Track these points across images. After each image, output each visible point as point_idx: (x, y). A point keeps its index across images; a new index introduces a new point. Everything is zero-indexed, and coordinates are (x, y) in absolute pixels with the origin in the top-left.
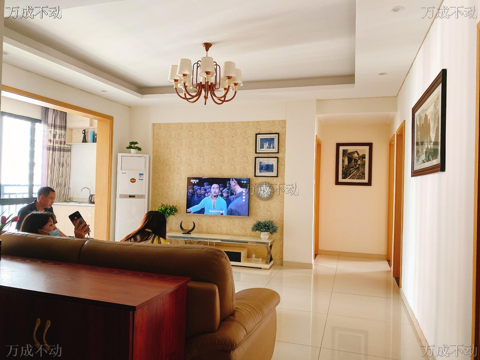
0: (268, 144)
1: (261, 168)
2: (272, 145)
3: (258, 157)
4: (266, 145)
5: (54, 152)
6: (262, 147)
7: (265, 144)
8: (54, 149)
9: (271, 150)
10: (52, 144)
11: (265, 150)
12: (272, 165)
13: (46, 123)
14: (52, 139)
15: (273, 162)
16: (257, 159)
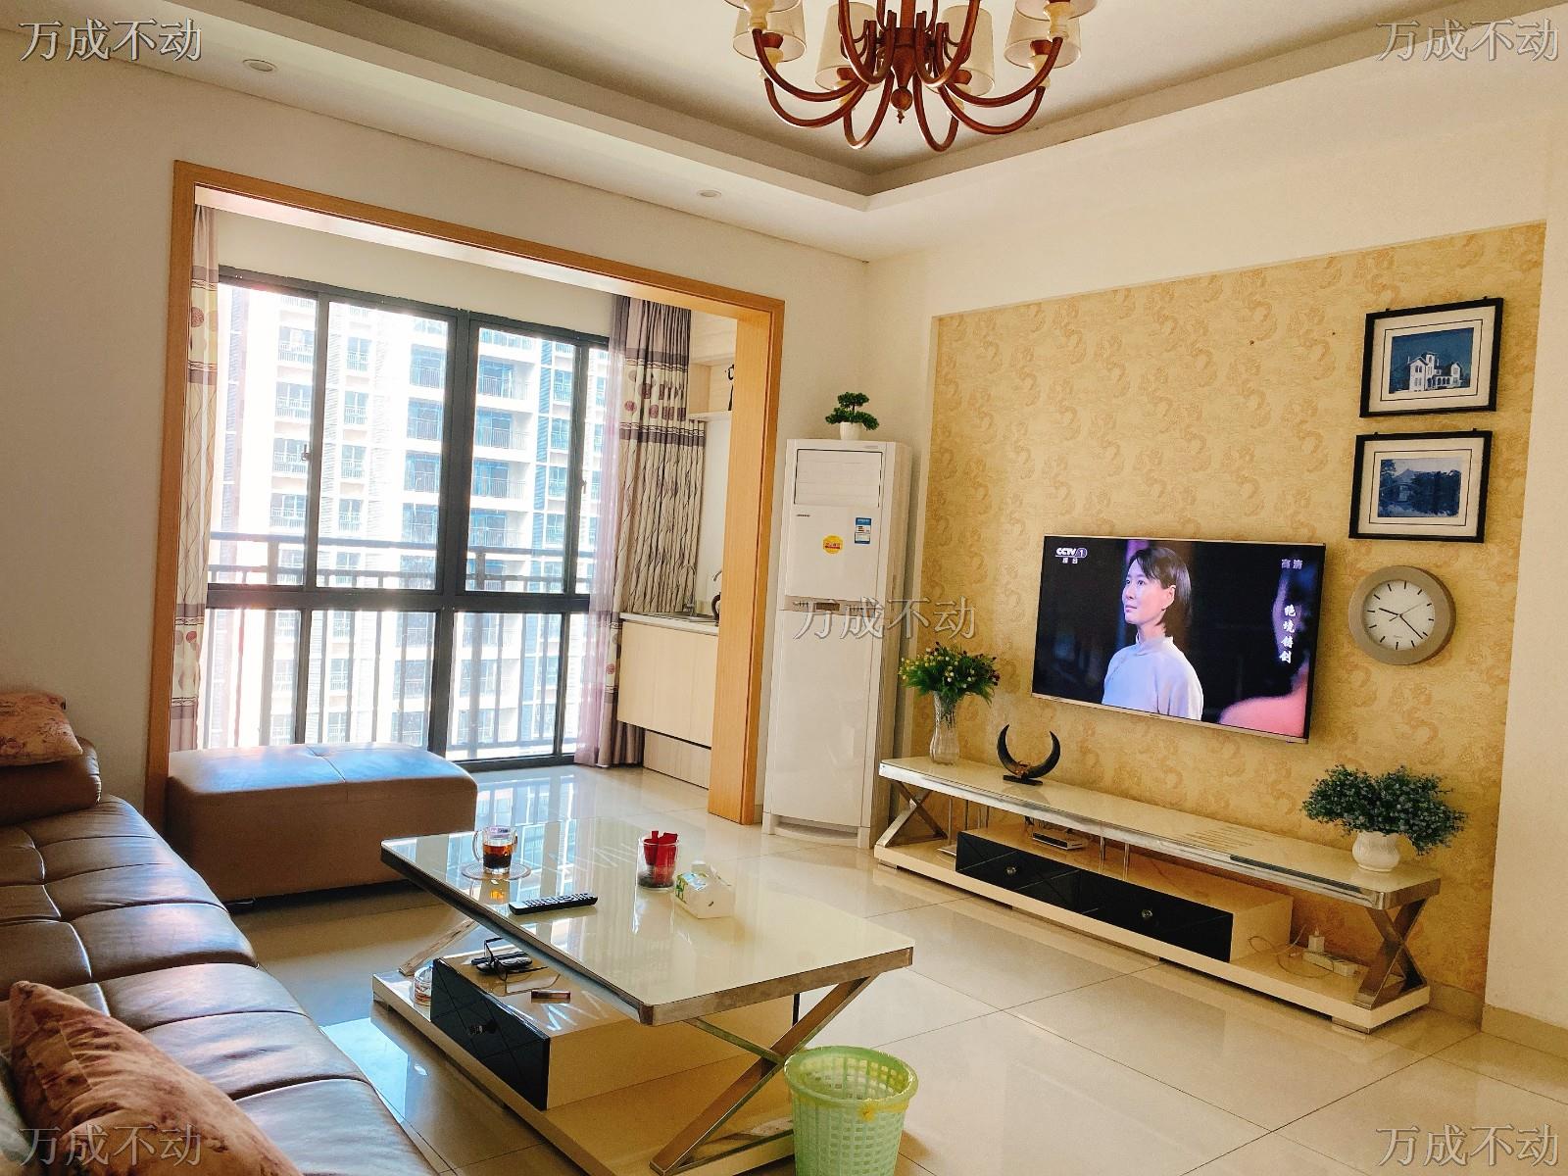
0: (1432, 365)
1: (1391, 496)
2: (1455, 366)
3: (1377, 437)
4: (1423, 370)
5: (644, 444)
6: (1399, 382)
7: (1419, 363)
8: (641, 436)
9: (1451, 397)
10: (635, 418)
11: (1416, 396)
12: (1454, 480)
13: (622, 347)
14: (637, 400)
15: (1461, 458)
16: (1371, 447)
